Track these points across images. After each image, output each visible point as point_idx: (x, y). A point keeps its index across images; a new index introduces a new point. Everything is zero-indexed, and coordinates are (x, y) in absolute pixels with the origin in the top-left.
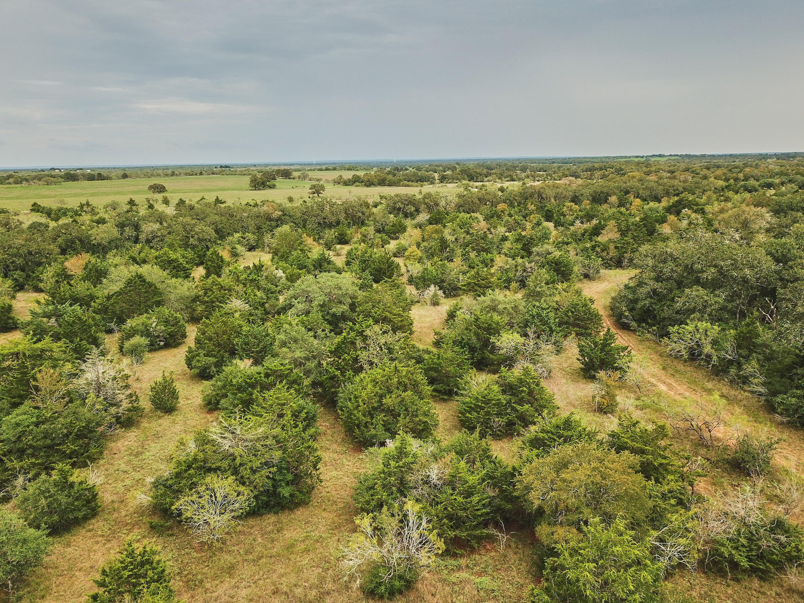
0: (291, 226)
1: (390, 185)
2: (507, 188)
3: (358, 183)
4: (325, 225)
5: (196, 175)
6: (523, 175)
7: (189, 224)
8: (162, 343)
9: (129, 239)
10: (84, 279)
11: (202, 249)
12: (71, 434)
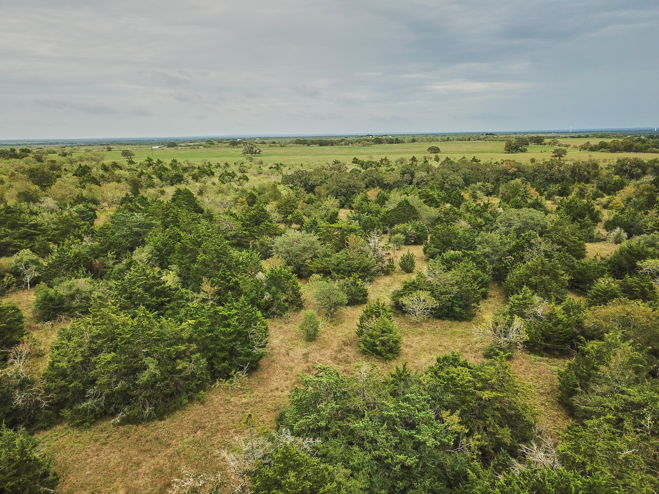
0: (522, 180)
1: (637, 151)
3: (603, 149)
5: (465, 140)
7: (446, 174)
8: (413, 241)
9: (406, 181)
10: (376, 202)
12: (360, 268)
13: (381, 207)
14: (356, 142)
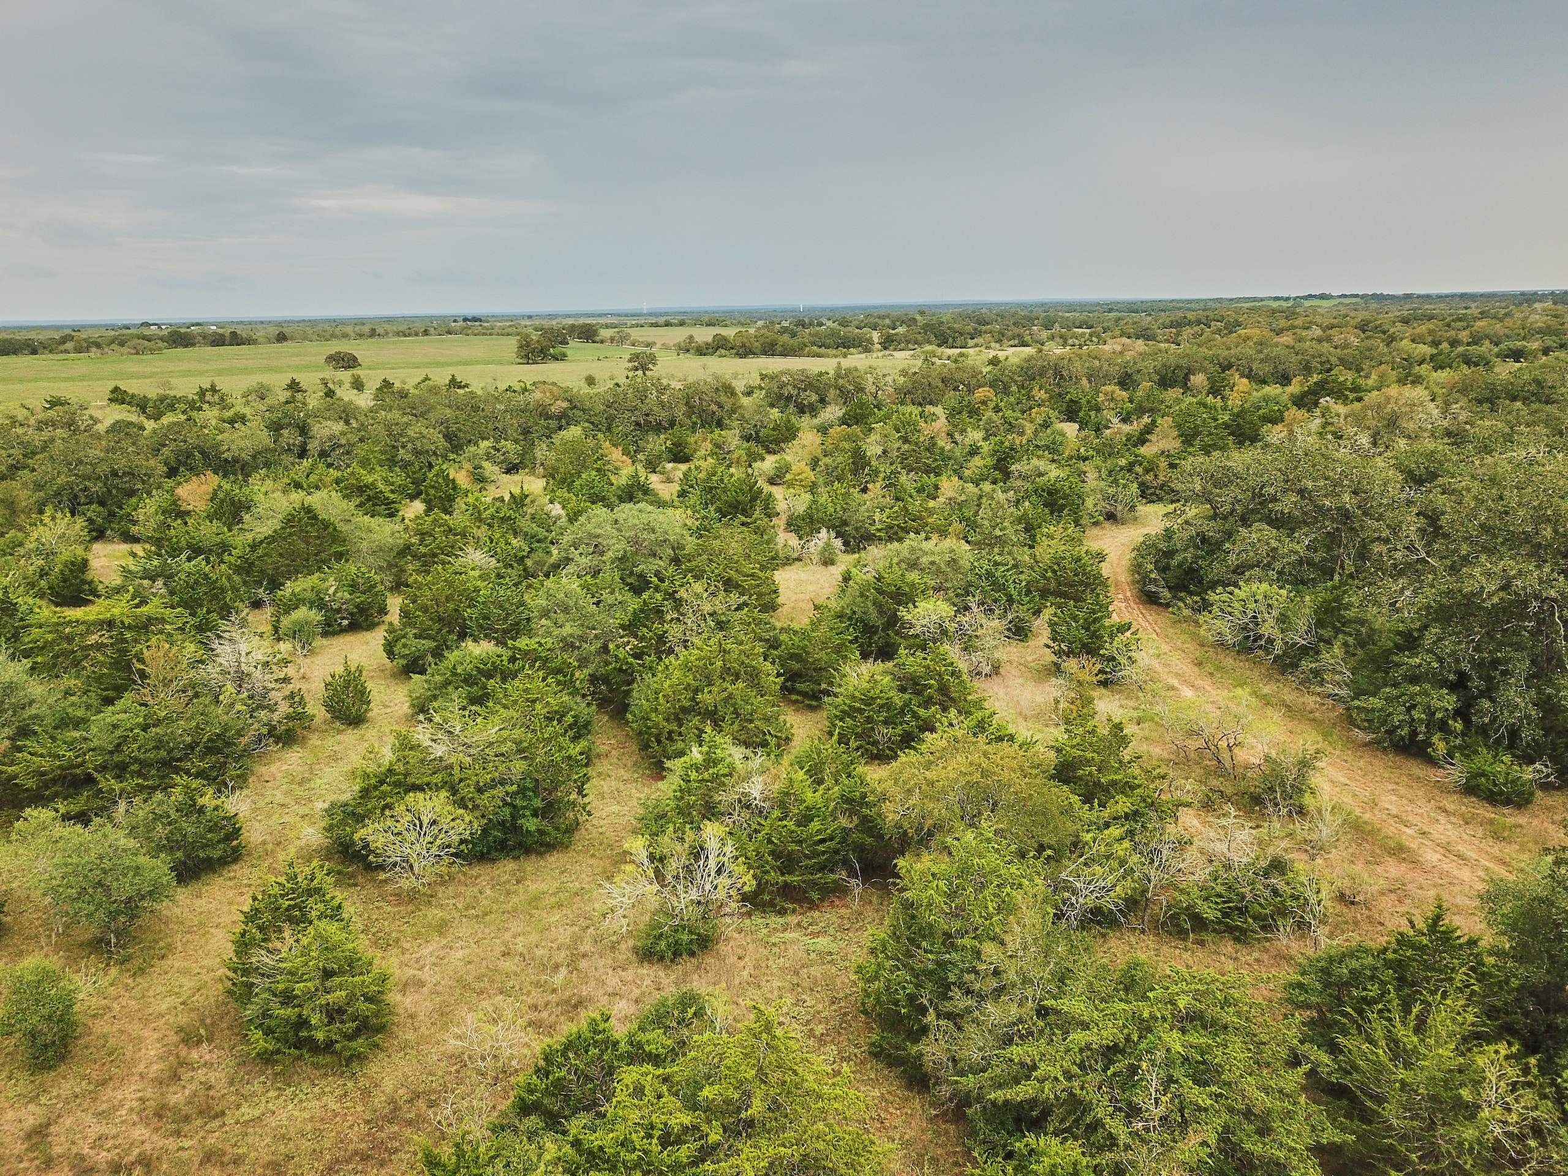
0: (584, 429)
1: (784, 354)
2: (1007, 358)
3: (723, 351)
4: (647, 426)
5: (417, 335)
6: (1044, 334)
7: (397, 424)
8: (345, 622)
9: (289, 450)
10: (210, 518)
11: (421, 468)
12: (198, 744)
13: (230, 530)
14: (113, 342)
